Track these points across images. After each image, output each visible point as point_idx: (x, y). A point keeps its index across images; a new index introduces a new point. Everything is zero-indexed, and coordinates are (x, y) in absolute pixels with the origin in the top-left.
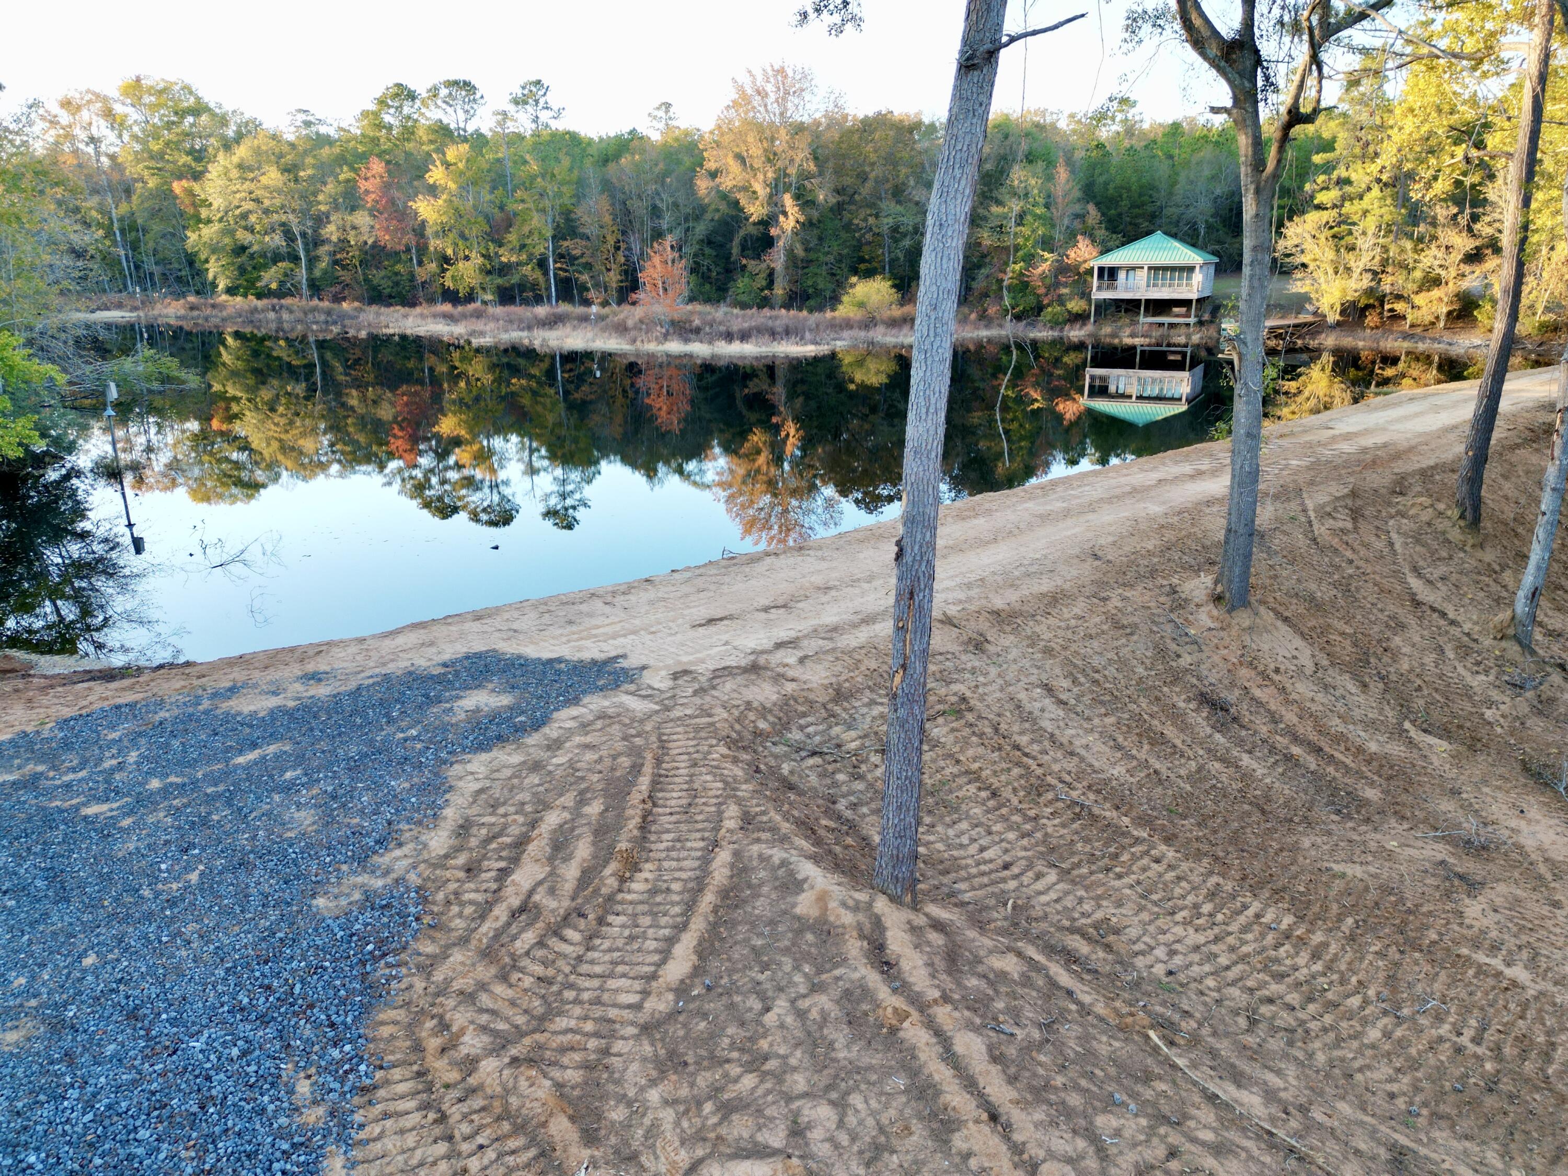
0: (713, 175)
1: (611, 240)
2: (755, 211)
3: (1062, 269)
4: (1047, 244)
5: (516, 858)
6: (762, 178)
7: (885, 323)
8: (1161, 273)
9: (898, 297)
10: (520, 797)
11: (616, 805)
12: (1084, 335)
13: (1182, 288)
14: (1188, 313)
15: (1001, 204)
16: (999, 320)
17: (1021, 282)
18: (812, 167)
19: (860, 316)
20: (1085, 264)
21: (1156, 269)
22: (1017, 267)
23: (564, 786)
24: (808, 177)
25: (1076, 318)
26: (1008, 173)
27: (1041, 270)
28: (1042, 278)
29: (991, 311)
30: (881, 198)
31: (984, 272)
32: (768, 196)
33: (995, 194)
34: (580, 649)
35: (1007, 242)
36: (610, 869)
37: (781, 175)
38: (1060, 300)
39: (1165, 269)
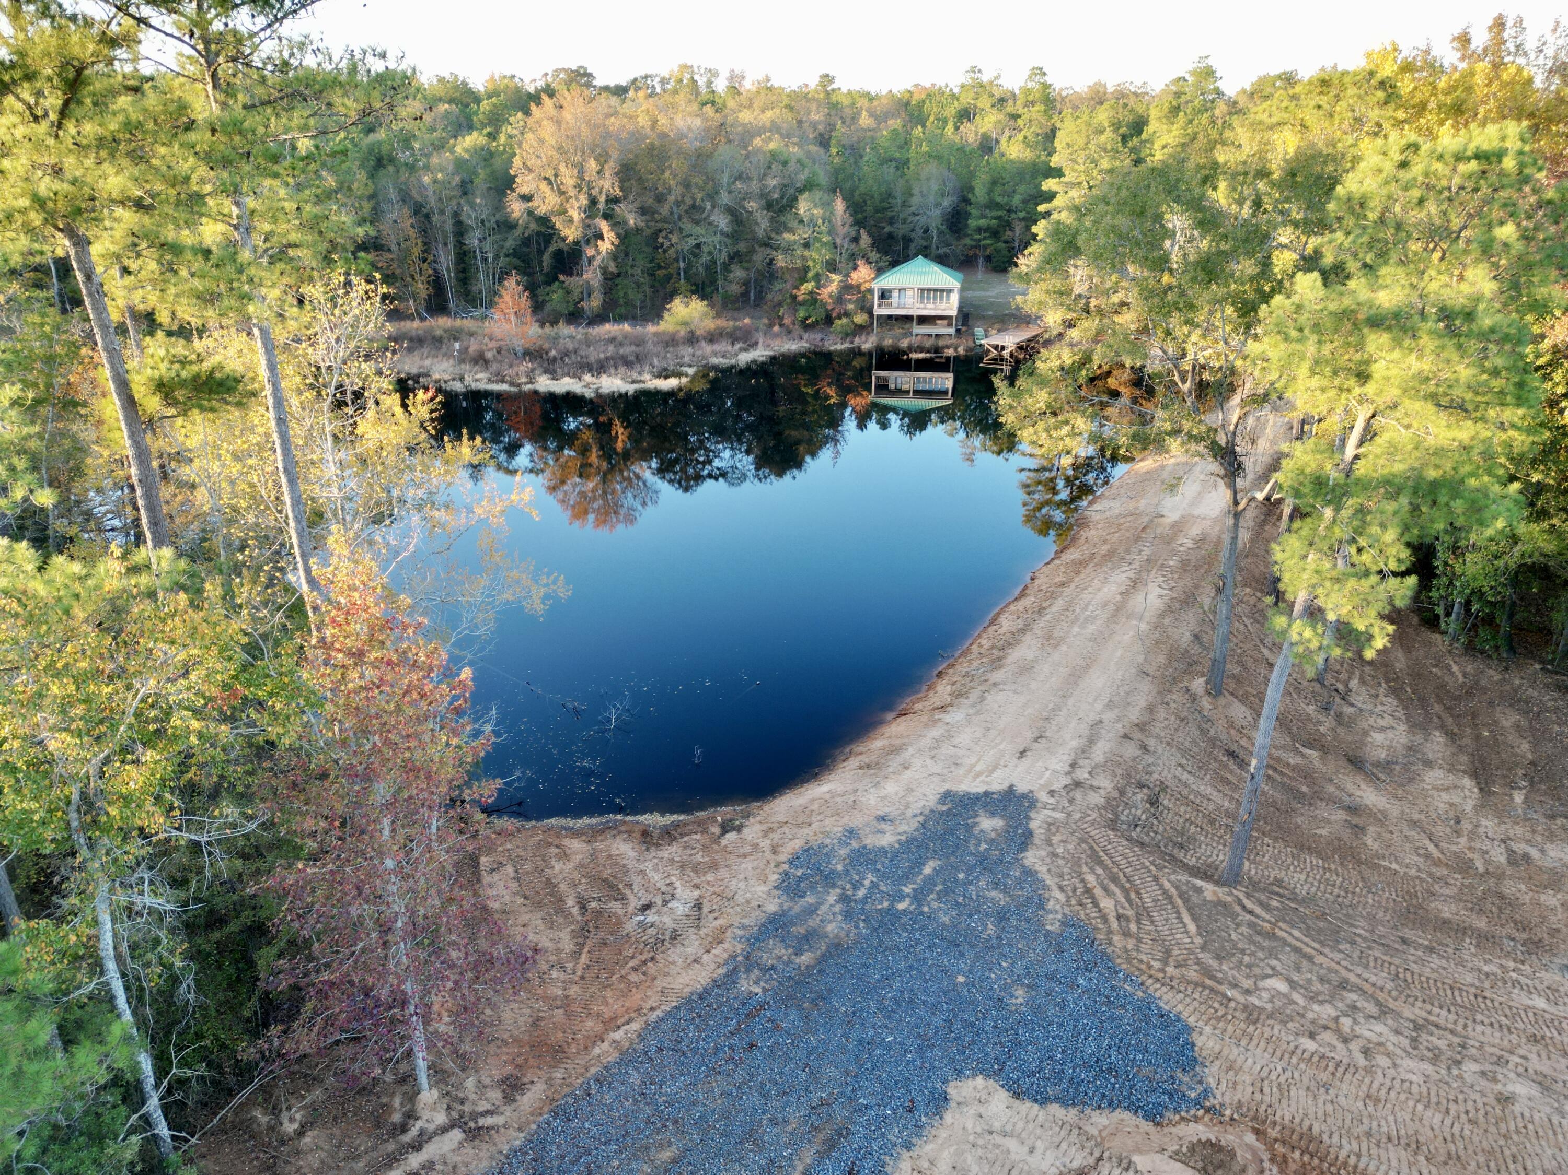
0: (527, 198)
1: (416, 251)
2: (571, 233)
3: (847, 288)
4: (832, 267)
5: (1093, 897)
6: (576, 205)
7: (705, 338)
8: (926, 293)
9: (712, 313)
10: (1066, 870)
11: (1105, 868)
12: (867, 343)
13: (944, 305)
14: (950, 325)
15: (791, 231)
16: (797, 330)
17: (813, 299)
18: (618, 192)
19: (682, 333)
20: (867, 285)
21: (922, 290)
22: (809, 286)
23: (1077, 863)
24: (615, 200)
25: (861, 329)
26: (792, 202)
27: (829, 289)
28: (830, 296)
29: (787, 321)
30: (680, 218)
31: (777, 286)
32: (583, 220)
33: (782, 219)
34: (987, 783)
35: (799, 264)
36: (1133, 896)
37: (593, 202)
38: (847, 314)
39: (929, 290)
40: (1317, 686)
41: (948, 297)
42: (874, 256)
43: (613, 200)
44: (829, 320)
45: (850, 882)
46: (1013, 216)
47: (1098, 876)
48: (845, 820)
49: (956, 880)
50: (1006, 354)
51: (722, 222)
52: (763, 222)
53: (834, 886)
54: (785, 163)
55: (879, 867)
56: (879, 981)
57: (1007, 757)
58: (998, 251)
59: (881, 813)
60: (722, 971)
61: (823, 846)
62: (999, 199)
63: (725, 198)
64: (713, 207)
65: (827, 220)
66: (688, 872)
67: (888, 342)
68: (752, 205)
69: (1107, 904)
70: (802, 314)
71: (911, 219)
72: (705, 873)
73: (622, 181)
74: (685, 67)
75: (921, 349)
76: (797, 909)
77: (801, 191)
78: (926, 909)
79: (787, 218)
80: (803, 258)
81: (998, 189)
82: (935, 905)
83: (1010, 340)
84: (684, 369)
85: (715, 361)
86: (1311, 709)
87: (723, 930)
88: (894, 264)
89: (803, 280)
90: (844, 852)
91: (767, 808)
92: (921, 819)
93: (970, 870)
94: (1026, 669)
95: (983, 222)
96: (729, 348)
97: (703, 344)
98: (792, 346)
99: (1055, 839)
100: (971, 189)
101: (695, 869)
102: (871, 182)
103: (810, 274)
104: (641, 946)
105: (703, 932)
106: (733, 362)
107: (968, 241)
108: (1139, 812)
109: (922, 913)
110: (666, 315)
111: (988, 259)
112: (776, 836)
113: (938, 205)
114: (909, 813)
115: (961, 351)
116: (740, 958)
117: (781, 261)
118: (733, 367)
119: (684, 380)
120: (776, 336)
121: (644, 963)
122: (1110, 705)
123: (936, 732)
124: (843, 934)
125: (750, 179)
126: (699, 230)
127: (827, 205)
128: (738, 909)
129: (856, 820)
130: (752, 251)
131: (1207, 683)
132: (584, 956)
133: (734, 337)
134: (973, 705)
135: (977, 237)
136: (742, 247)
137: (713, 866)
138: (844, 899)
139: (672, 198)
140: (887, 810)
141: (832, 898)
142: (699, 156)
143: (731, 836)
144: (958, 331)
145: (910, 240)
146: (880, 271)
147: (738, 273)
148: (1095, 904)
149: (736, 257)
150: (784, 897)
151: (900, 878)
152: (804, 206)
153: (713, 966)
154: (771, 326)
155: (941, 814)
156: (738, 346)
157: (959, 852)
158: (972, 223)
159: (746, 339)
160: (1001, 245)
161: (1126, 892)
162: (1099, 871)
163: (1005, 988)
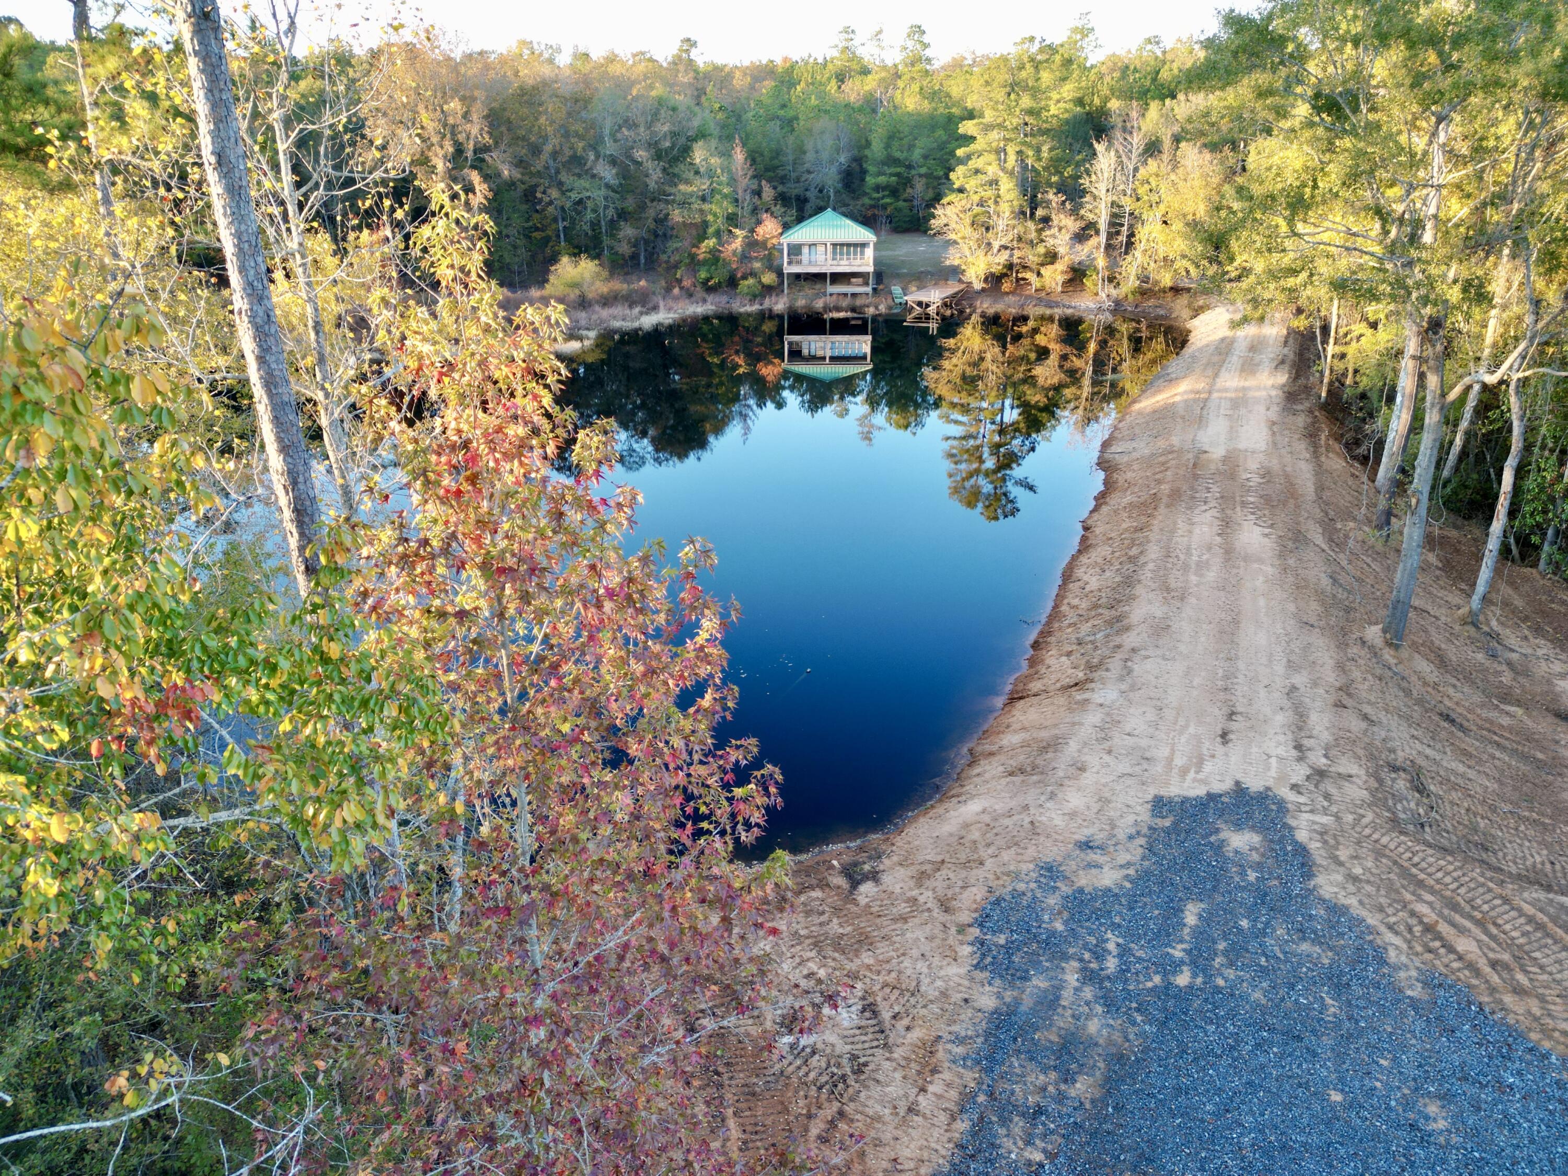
3: (752, 244)
4: (734, 221)
5: (1439, 937)
6: (441, 153)
7: (598, 302)
8: (839, 247)
9: (605, 274)
10: (1383, 900)
11: (1432, 891)
12: (780, 305)
13: (858, 262)
14: (866, 284)
15: (688, 182)
16: (700, 292)
17: (715, 258)
18: (487, 139)
19: (572, 296)
20: (774, 241)
21: (834, 245)
22: (711, 242)
23: (1391, 888)
24: (486, 149)
25: (768, 290)
26: (686, 150)
27: (734, 246)
28: (734, 252)
29: (687, 283)
30: (558, 172)
31: (673, 245)
32: (449, 171)
33: (676, 170)
34: (1204, 782)
35: (698, 219)
36: (1494, 931)
37: (459, 150)
38: (753, 274)
39: (842, 245)
40: (1472, 630)
41: (862, 253)
42: (779, 209)
43: (481, 150)
44: (732, 282)
45: (1085, 947)
46: (913, 172)
47: (1430, 904)
48: (1031, 852)
49: (1240, 930)
50: (932, 310)
51: (608, 173)
52: (654, 174)
53: (1065, 957)
54: (674, 109)
55: (1117, 920)
56: (1216, 1115)
57: (1207, 744)
58: (899, 210)
59: (1080, 837)
60: (963, 1125)
61: (1017, 895)
62: (897, 154)
63: (610, 148)
64: (598, 157)
65: (726, 169)
66: (829, 952)
67: (801, 303)
68: (641, 154)
69: (1464, 945)
70: (703, 275)
71: (805, 176)
72: (857, 953)
73: (491, 125)
74: (523, 43)
75: (838, 309)
76: (1027, 1003)
77: (694, 139)
78: (1220, 982)
79: (680, 168)
80: (701, 211)
81: (896, 144)
82: (1230, 973)
83: (935, 296)
84: (584, 333)
85: (617, 324)
86: (1480, 656)
87: (930, 1047)
88: (800, 219)
89: (703, 237)
90: (1053, 901)
91: (899, 841)
92: (1142, 841)
93: (1251, 913)
94: (1161, 629)
95: (882, 180)
96: (628, 312)
97: (597, 308)
98: (698, 309)
99: (1343, 854)
100: (868, 144)
101: (837, 944)
102: (759, 137)
103: (711, 230)
104: (813, 1092)
105: (898, 1053)
106: (636, 324)
107: (866, 201)
108: (1413, 805)
109: (1218, 990)
110: (552, 278)
111: (890, 219)
112: (938, 882)
113: (831, 162)
114: (1121, 835)
115: (883, 308)
116: (981, 1098)
117: (677, 216)
118: (636, 331)
119: (587, 343)
120: (676, 299)
121: (832, 1124)
122: (1291, 666)
123: (1093, 718)
124: (1117, 1037)
125: (636, 126)
126: (584, 183)
127: (726, 154)
128: (935, 1008)
129: (1051, 852)
130: (642, 207)
131: (1385, 631)
132: (731, 1123)
133: (631, 300)
134: (1121, 679)
135: (876, 195)
136: (630, 203)
137: (864, 941)
138: (1089, 976)
139: (548, 148)
140: (1087, 832)
141: (1072, 978)
142: (577, 101)
143: (867, 889)
144: (874, 290)
145: (806, 200)
146: (786, 227)
147: (628, 231)
148: (1451, 949)
149: (623, 215)
150: (998, 982)
151: (1157, 935)
152: (699, 154)
153: (943, 1118)
154: (668, 290)
155: (1167, 831)
156: (637, 310)
157: (1222, 887)
158: (870, 180)
159: (644, 302)
160: (901, 204)
161: (1479, 923)
162: (1428, 897)
163: (1407, 1104)
